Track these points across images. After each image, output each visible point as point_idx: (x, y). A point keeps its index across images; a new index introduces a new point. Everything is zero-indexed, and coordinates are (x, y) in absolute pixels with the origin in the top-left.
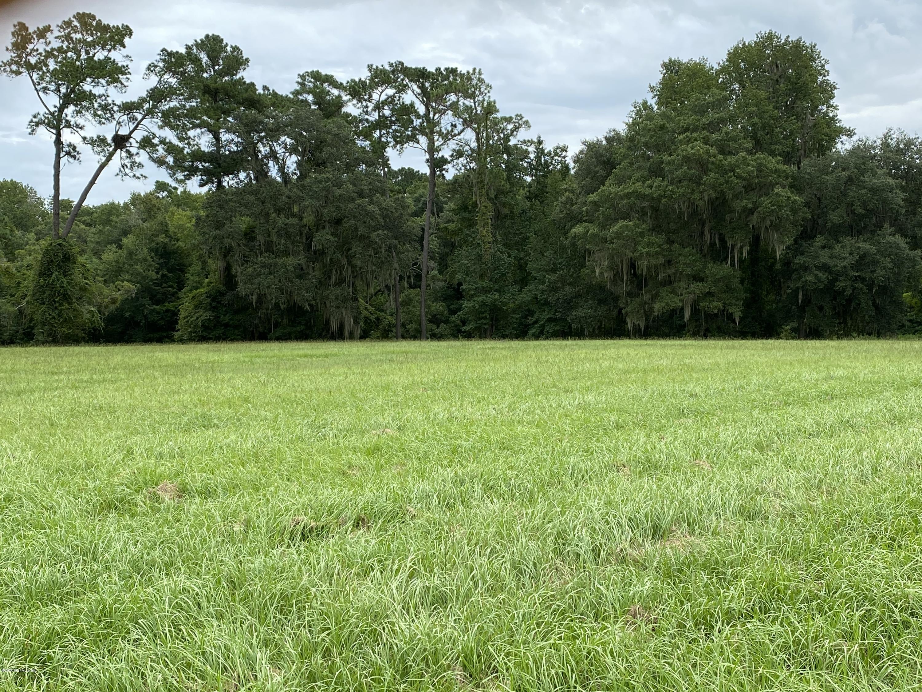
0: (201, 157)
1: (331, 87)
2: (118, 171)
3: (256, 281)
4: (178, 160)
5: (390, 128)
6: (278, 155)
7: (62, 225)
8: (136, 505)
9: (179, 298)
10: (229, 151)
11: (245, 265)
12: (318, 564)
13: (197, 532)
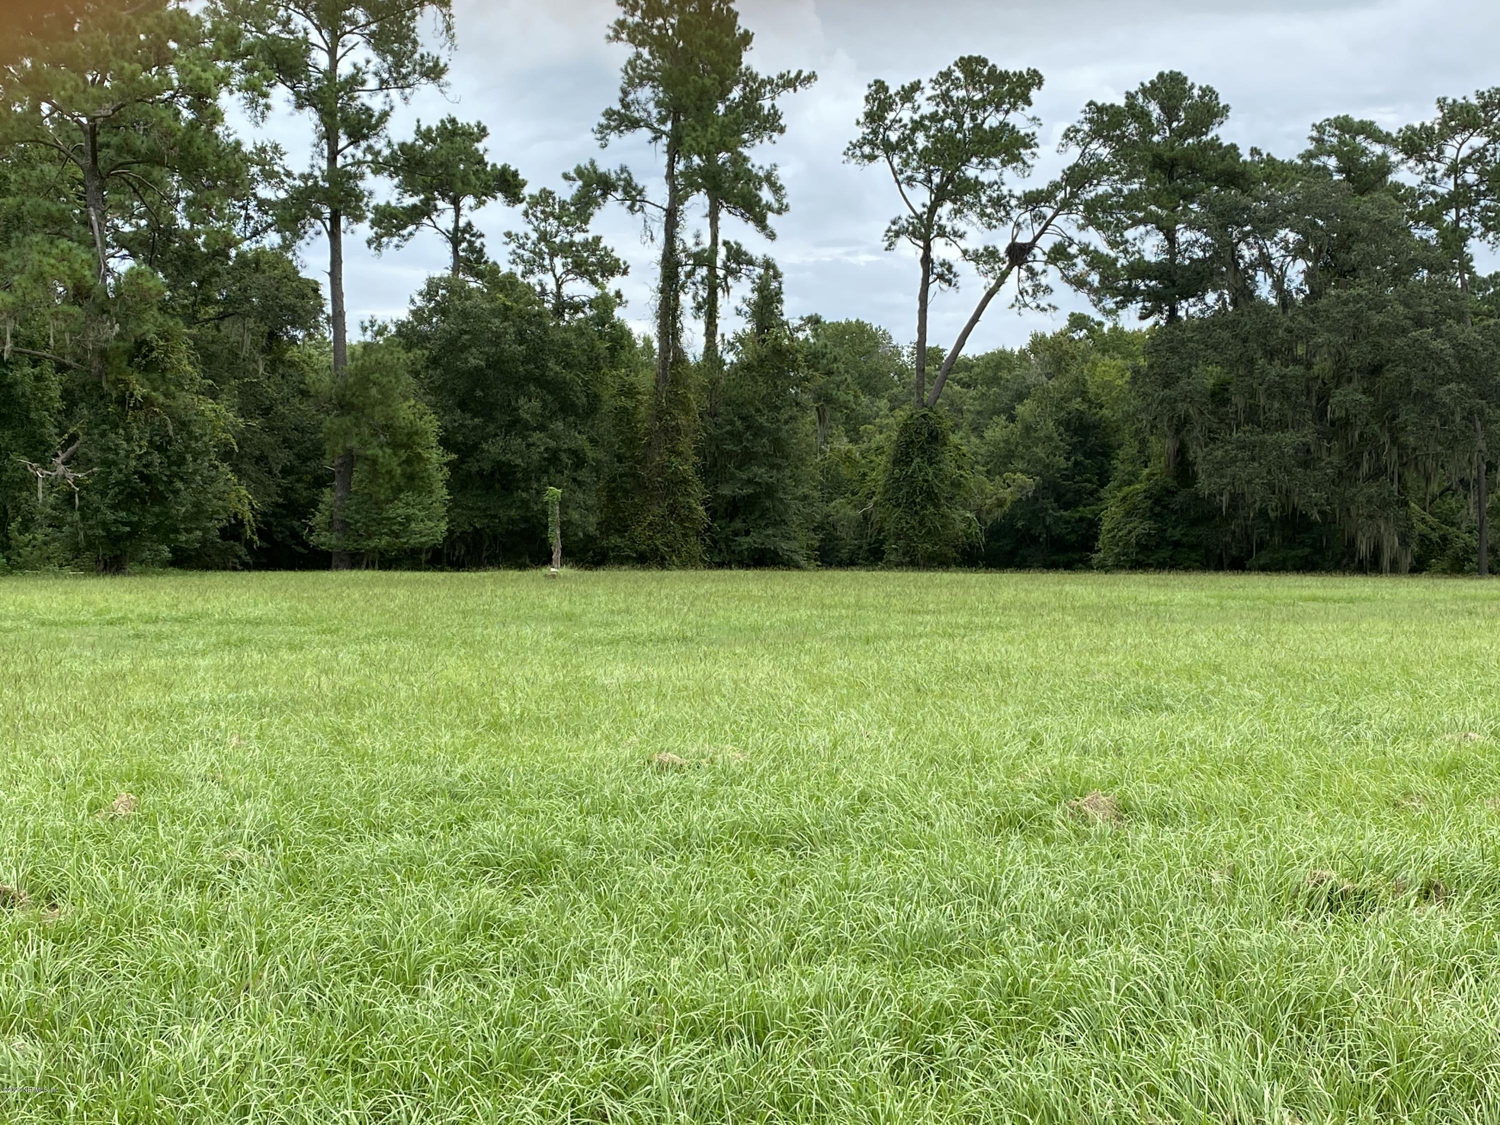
0: (1144, 271)
1: (1370, 140)
2: (1013, 301)
3: (1229, 471)
4: (1107, 278)
5: (1476, 203)
6: (1273, 262)
7: (927, 386)
8: (1051, 825)
9: (1100, 499)
10: (1190, 258)
11: (1211, 446)
12: (1362, 953)
13: (1152, 878)
